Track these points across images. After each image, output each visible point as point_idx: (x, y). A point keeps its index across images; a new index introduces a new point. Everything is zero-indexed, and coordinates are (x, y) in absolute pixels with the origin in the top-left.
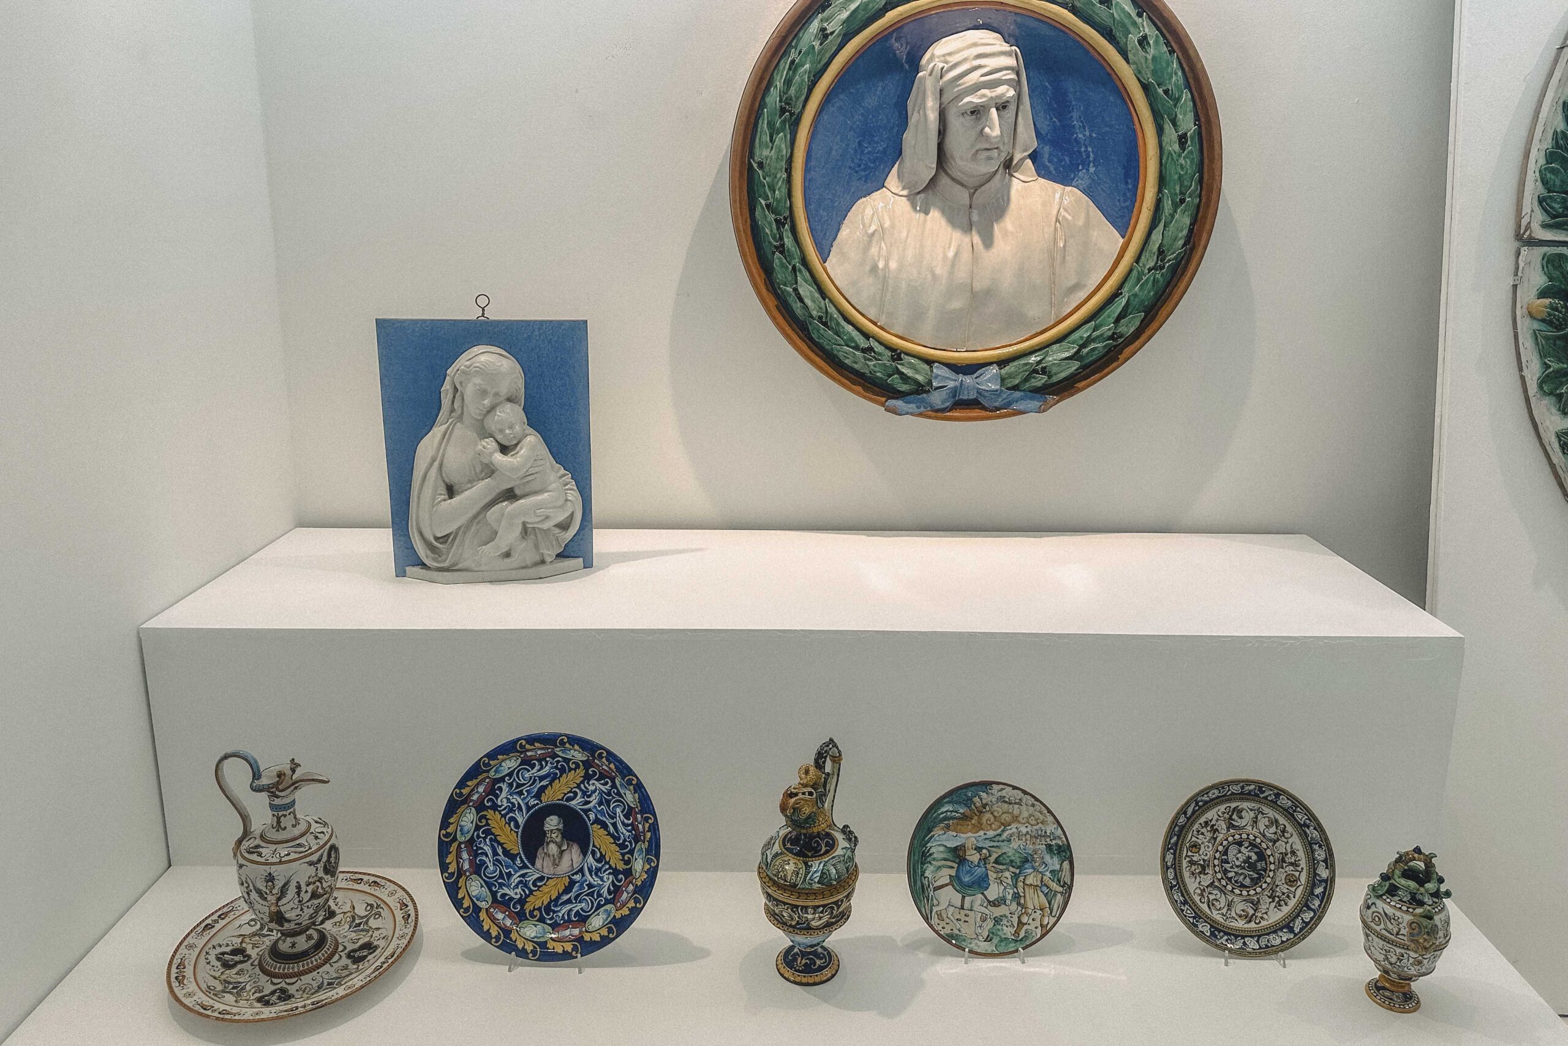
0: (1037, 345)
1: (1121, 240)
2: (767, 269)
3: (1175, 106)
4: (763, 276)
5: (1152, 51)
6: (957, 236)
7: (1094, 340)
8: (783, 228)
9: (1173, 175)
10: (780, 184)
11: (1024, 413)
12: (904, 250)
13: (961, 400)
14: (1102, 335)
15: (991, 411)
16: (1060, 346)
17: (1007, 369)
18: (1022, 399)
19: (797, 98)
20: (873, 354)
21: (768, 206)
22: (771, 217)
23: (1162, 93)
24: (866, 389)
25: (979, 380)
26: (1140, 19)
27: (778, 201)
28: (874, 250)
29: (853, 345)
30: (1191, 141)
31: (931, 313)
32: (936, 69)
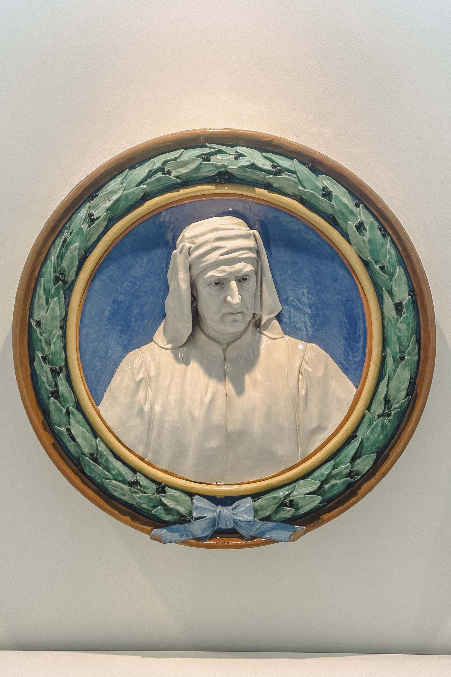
0: (285, 480)
1: (355, 390)
2: (45, 412)
3: (391, 280)
4: (42, 418)
5: (368, 234)
6: (213, 383)
7: (334, 477)
8: (59, 376)
9: (392, 336)
10: (55, 339)
11: (278, 542)
12: (167, 396)
13: (220, 529)
14: (341, 472)
15: (247, 540)
16: (306, 481)
17: (260, 502)
18: (273, 529)
19: (70, 270)
20: (139, 488)
21: (45, 358)
22: (47, 368)
23: (378, 269)
24: (133, 518)
25: (234, 512)
26: (358, 209)
27: (54, 354)
28: (141, 395)
29: (121, 479)
30: (407, 308)
31: (192, 452)
32: (185, 248)
